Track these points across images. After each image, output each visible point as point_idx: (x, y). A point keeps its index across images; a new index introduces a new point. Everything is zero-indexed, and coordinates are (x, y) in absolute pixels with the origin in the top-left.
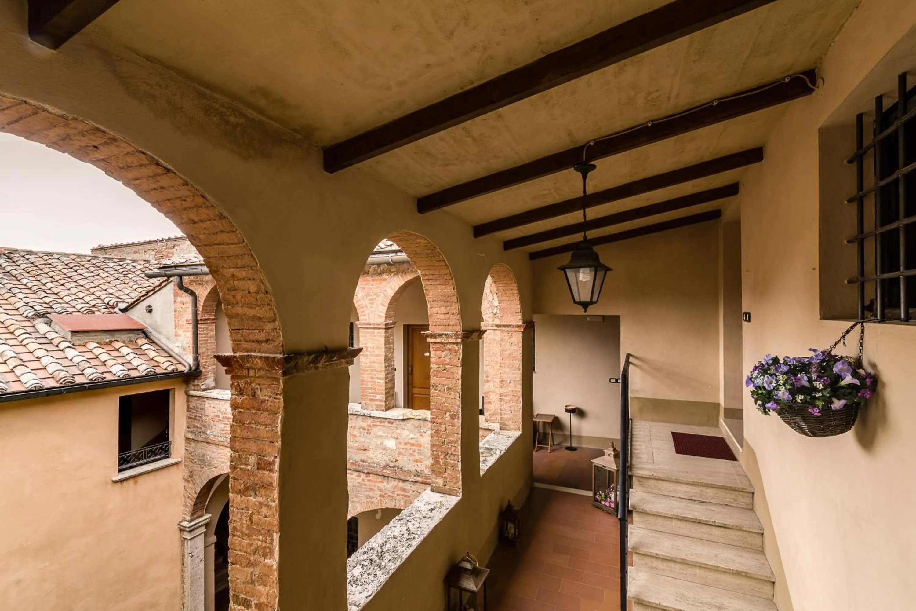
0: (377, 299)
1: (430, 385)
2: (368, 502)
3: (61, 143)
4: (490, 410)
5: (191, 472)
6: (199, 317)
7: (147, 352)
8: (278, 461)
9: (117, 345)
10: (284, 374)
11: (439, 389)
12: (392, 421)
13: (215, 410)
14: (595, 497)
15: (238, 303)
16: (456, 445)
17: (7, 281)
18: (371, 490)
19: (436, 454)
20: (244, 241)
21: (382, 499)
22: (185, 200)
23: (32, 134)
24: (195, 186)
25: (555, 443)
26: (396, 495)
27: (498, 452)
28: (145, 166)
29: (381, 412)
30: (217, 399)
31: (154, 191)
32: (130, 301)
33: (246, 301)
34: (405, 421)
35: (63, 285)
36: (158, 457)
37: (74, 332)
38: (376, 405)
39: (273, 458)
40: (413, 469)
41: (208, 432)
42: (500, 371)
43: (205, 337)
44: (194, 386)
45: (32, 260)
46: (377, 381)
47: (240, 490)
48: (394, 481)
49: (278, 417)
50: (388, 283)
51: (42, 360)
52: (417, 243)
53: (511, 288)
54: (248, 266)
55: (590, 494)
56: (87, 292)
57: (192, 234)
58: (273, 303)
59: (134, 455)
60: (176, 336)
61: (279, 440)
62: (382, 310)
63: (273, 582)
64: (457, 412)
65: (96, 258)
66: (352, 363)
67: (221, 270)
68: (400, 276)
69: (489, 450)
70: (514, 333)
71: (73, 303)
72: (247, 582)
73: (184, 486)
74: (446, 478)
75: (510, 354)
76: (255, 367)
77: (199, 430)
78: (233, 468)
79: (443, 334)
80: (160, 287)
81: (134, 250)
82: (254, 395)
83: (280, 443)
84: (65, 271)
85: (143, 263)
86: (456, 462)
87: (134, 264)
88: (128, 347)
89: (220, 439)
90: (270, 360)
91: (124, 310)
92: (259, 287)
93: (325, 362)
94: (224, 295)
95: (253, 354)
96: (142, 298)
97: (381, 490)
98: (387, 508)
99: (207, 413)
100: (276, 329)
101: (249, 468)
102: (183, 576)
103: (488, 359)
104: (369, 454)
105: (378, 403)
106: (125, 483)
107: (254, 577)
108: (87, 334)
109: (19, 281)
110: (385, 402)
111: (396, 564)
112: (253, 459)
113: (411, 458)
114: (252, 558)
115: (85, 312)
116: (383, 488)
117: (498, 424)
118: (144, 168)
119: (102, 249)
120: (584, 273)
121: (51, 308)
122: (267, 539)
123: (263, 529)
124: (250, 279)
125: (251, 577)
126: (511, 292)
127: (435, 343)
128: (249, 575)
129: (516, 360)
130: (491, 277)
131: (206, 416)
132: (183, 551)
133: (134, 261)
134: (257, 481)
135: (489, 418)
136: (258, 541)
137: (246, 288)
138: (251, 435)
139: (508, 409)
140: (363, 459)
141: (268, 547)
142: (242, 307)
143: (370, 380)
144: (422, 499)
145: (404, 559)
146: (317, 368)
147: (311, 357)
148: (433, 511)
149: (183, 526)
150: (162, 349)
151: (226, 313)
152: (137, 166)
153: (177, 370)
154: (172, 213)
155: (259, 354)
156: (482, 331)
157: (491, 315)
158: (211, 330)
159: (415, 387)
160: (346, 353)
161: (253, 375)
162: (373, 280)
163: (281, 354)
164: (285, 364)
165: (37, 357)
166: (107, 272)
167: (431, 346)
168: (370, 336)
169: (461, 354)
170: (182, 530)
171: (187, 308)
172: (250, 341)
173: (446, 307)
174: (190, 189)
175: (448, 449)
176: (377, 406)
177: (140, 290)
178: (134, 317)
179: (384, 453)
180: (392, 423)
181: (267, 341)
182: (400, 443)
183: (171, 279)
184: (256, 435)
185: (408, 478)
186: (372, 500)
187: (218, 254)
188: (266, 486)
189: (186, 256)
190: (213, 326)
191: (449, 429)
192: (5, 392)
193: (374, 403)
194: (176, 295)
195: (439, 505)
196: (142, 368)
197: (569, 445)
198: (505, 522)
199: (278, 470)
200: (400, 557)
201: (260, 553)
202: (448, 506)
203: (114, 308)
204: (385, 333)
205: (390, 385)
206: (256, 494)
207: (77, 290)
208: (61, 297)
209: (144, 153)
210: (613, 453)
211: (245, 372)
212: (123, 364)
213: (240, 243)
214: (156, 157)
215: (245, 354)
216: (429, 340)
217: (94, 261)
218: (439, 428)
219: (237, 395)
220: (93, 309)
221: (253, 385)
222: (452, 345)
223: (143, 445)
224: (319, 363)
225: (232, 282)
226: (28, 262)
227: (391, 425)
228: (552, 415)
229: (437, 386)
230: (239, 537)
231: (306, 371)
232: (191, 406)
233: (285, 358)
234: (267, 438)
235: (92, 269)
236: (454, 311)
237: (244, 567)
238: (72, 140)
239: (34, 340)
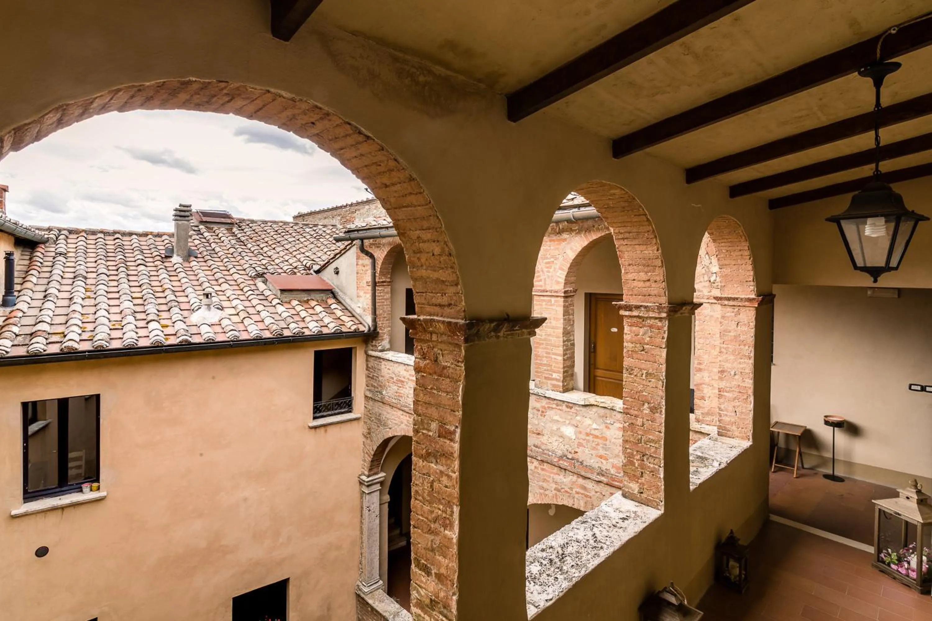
0: (555, 261)
1: (622, 367)
2: (541, 494)
3: (288, 123)
4: (704, 408)
5: (369, 429)
6: (377, 280)
7: (335, 311)
8: (458, 430)
9: (313, 303)
10: (466, 340)
11: (635, 374)
12: (571, 405)
13: (390, 372)
14: (878, 556)
15: (422, 266)
16: (657, 445)
17: (238, 246)
18: (544, 480)
19: (629, 453)
20: (430, 202)
21: (558, 493)
22: (380, 165)
23: (270, 118)
24: (389, 150)
25: (805, 466)
26: (574, 492)
27: (716, 464)
28: (349, 135)
29: (558, 393)
30: (391, 361)
31: (355, 159)
32: (322, 263)
33: (430, 264)
34: (588, 408)
35: (274, 249)
36: (343, 410)
37: (283, 291)
38: (551, 384)
39: (454, 428)
40: (596, 466)
41: (384, 393)
42: (720, 358)
43: (381, 299)
44: (372, 346)
45: (254, 228)
46: (553, 356)
47: (422, 455)
48: (573, 475)
49: (459, 386)
50: (568, 243)
51: (261, 313)
52: (611, 195)
53: (739, 248)
54: (433, 228)
55: (871, 550)
56: (291, 255)
57: (384, 197)
58: (456, 266)
59: (325, 405)
60: (358, 297)
61: (460, 409)
62: (561, 275)
63: (452, 556)
64: (659, 405)
65: (297, 224)
66: (534, 334)
67: (408, 232)
68: (582, 235)
69: (702, 459)
70: (743, 310)
71: (281, 265)
72: (428, 549)
73: (364, 442)
74: (643, 484)
75: (735, 337)
76: (437, 332)
77: (376, 390)
78: (416, 431)
79: (641, 306)
80: (346, 250)
81: (325, 216)
82: (436, 361)
83: (461, 413)
84: (275, 237)
85: (331, 227)
86: (657, 467)
87: (324, 229)
88: (320, 305)
89: (394, 400)
90: (453, 326)
91: (318, 272)
92: (443, 249)
93: (506, 331)
94: (410, 257)
95: (435, 318)
96: (331, 261)
97: (556, 483)
98: (563, 505)
99: (383, 374)
100: (458, 293)
101: (431, 434)
102: (361, 527)
103: (702, 341)
104: (544, 439)
105: (554, 382)
106: (318, 430)
107: (435, 546)
108: (290, 293)
109: (245, 245)
110: (563, 382)
111: (580, 572)
112: (434, 426)
113: (593, 452)
114: (432, 526)
115: (289, 273)
116: (559, 481)
117: (716, 428)
118: (348, 137)
119: (300, 216)
120: (874, 225)
121: (267, 269)
122: (447, 510)
123: (443, 499)
124: (434, 241)
125: (432, 545)
126: (740, 253)
127: (631, 317)
128: (430, 543)
129: (745, 345)
130: (709, 233)
131: (382, 376)
132: (362, 504)
133: (325, 226)
134: (438, 448)
135: (701, 418)
136: (439, 510)
137: (431, 250)
138: (433, 402)
139: (731, 408)
140: (536, 444)
141: (448, 518)
142: (426, 270)
143: (545, 355)
144: (610, 503)
145: (590, 570)
146: (498, 337)
147: (493, 325)
148: (626, 521)
149: (362, 480)
150: (347, 309)
151: (411, 276)
152: (343, 137)
153: (359, 329)
154: (368, 178)
155: (441, 319)
156: (696, 304)
157: (707, 284)
158: (387, 293)
159: (598, 369)
160: (528, 323)
161: (436, 340)
162: (550, 241)
163: (463, 319)
164: (467, 331)
165: (258, 311)
166: (305, 237)
167: (625, 321)
168: (546, 305)
169: (666, 332)
170: (361, 483)
171: (367, 270)
172: (433, 305)
173: (646, 273)
174: (385, 153)
175: (645, 448)
176: (554, 386)
177: (329, 253)
178: (325, 279)
179: (561, 441)
180: (571, 408)
181: (450, 305)
182: (580, 433)
183: (354, 242)
184: (438, 402)
185: (589, 475)
186: (547, 492)
187: (406, 216)
188: (447, 455)
189: (366, 220)
190: (388, 289)
191: (648, 424)
192: (238, 339)
193: (549, 382)
194: (358, 258)
195: (633, 515)
196: (331, 326)
197: (830, 472)
198: (725, 558)
199: (459, 441)
200: (585, 566)
201: (440, 523)
202: (644, 519)
203: (310, 270)
204: (564, 301)
205: (568, 363)
206: (437, 461)
207: (284, 254)
208: (273, 259)
209: (349, 124)
210: (916, 497)
211: (428, 337)
212: (317, 321)
213: (427, 205)
214: (359, 127)
215: (428, 317)
216: (622, 312)
217: (296, 228)
218: (634, 421)
219: (420, 359)
220: (295, 270)
221: (436, 350)
222: (653, 321)
223: (330, 398)
224: (499, 332)
225: (417, 244)
226: (251, 229)
227: (569, 410)
228: (802, 427)
229: (632, 370)
230: (421, 502)
231: (487, 340)
232: (369, 366)
233: (467, 324)
234: (449, 405)
235: (294, 234)
236: (658, 278)
237: (425, 533)
238: (297, 119)
239: (255, 296)
